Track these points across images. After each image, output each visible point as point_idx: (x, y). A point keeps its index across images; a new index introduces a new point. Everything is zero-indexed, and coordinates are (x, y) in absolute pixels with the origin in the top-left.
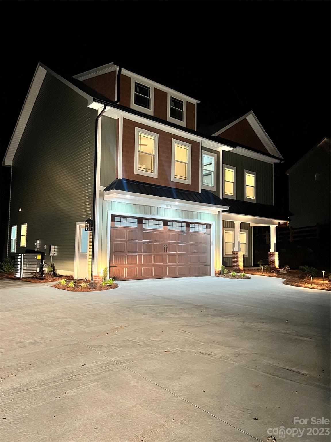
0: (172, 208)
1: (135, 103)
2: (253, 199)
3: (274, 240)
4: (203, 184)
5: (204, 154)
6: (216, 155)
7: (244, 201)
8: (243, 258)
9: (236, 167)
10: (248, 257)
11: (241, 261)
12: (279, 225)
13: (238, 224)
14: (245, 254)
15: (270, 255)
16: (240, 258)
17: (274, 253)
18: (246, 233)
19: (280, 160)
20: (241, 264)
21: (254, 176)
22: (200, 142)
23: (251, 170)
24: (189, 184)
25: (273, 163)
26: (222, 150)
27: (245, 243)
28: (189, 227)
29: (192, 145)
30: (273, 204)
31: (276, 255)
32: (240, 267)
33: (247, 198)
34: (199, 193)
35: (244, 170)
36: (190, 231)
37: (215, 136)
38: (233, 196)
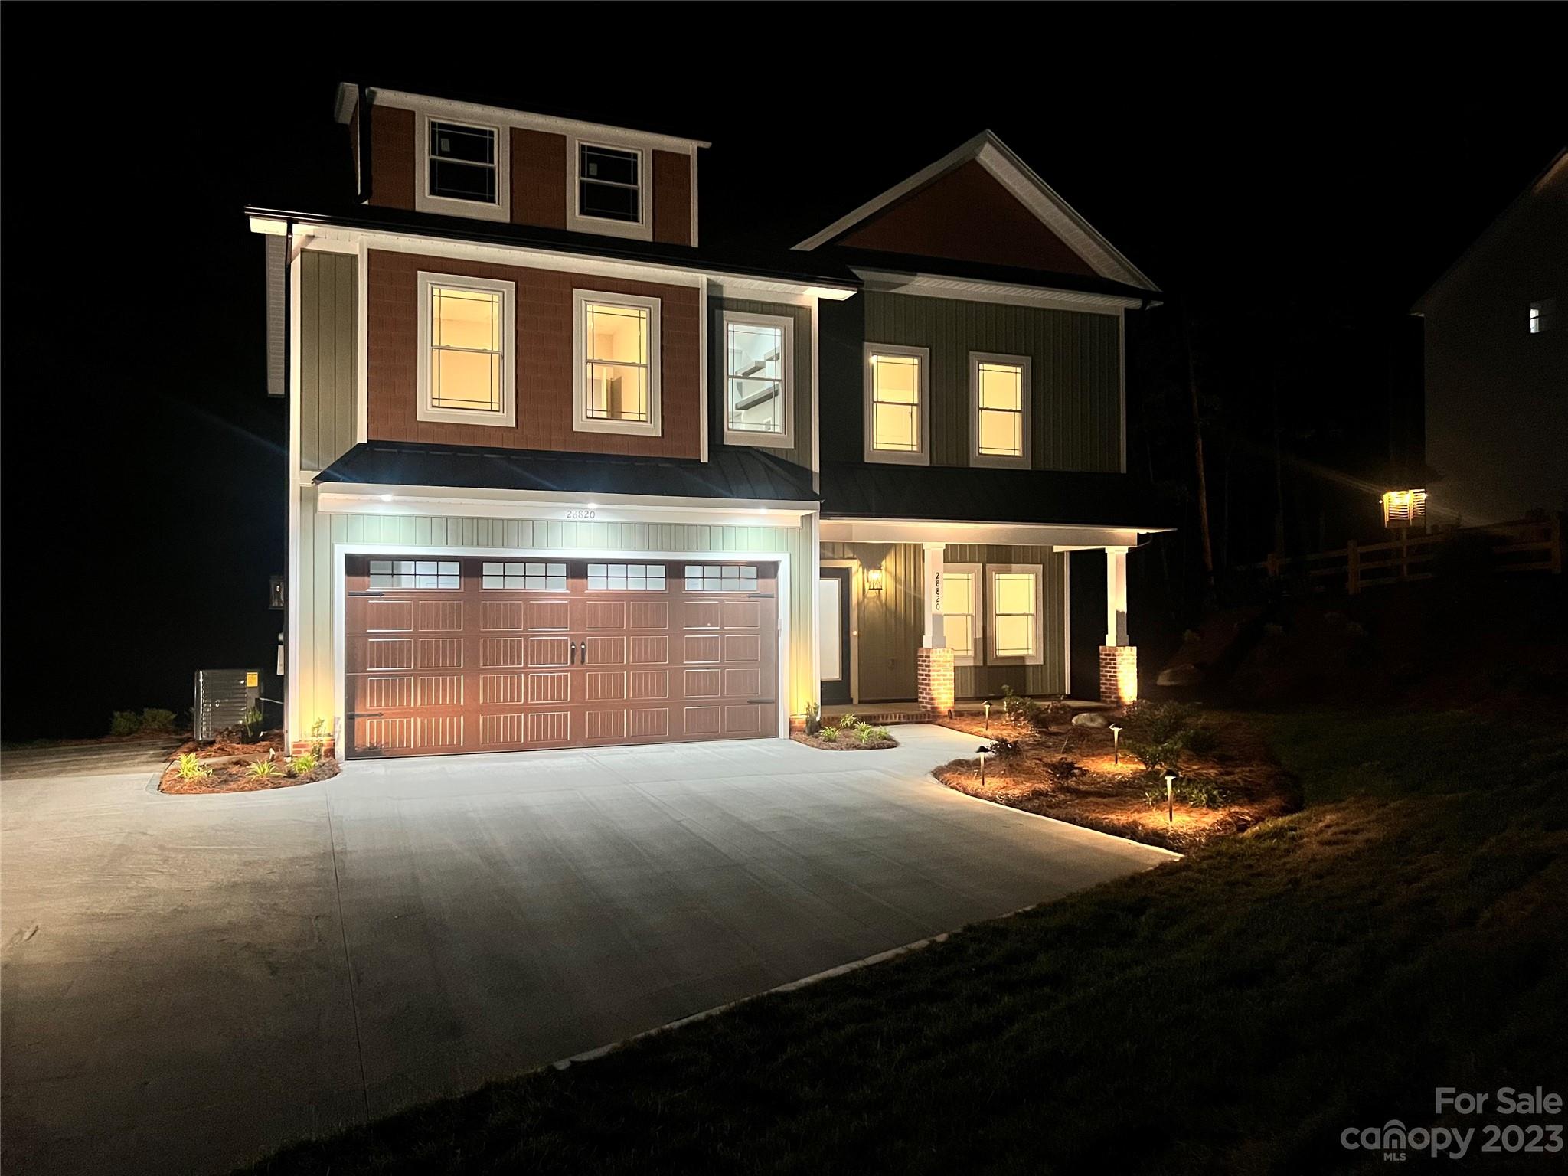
0: (595, 519)
1: (432, 192)
2: (1017, 456)
3: (1117, 600)
4: (729, 429)
5: (734, 322)
6: (793, 318)
7: (971, 466)
8: (953, 673)
9: (928, 347)
10: (1042, 663)
11: (942, 682)
12: (1139, 543)
13: (933, 551)
14: (1031, 652)
15: (1103, 657)
16: (939, 673)
17: (1116, 650)
18: (1032, 576)
19: (1145, 296)
20: (942, 692)
21: (1019, 369)
22: (700, 287)
23: (1004, 349)
24: (656, 433)
25: (1123, 309)
26: (819, 299)
27: (1028, 615)
28: (679, 577)
29: (664, 301)
30: (1119, 467)
31: (1123, 655)
32: (936, 705)
33: (981, 454)
34: (702, 461)
35: (971, 353)
36: (684, 592)
37: (809, 249)
38: (914, 452)
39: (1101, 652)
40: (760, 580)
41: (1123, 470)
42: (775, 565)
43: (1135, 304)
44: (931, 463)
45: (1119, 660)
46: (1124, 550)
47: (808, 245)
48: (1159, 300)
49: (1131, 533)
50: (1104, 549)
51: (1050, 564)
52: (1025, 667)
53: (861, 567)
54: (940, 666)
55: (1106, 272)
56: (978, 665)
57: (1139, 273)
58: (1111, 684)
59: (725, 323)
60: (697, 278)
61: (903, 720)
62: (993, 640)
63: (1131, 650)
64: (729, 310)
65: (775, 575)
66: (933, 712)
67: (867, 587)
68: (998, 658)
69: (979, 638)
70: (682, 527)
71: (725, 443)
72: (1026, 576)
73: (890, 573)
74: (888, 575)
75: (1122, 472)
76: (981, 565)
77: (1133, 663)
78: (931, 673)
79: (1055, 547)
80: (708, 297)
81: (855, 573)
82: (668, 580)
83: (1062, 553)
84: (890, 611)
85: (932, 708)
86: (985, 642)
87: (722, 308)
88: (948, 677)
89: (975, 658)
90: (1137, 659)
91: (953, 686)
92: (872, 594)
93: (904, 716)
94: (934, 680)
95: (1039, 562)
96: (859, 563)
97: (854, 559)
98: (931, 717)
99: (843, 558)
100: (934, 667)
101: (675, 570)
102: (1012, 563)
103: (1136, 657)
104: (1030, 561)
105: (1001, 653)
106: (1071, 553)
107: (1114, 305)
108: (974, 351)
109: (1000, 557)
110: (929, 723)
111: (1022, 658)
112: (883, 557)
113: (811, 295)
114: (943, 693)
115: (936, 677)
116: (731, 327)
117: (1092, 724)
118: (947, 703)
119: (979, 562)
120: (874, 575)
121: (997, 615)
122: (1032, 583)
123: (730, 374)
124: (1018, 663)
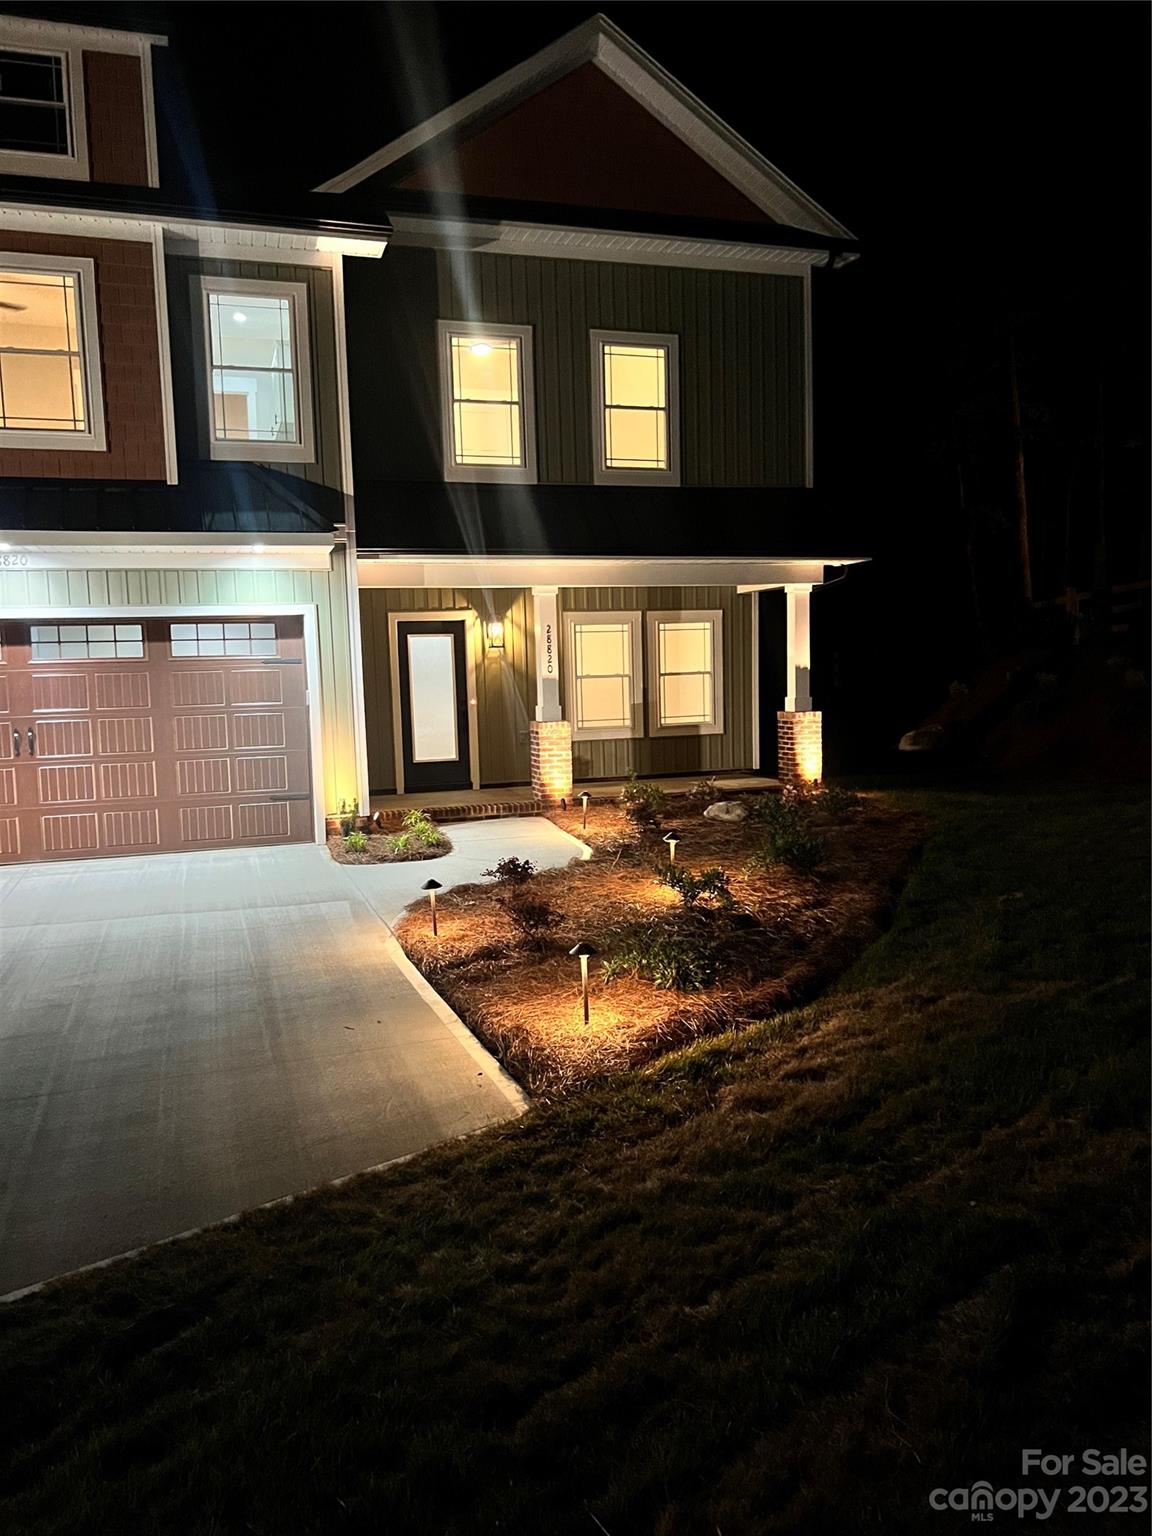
0: (27, 566)
2: (661, 469)
3: (799, 653)
4: (216, 439)
5: (218, 292)
6: (305, 285)
7: (596, 484)
8: (570, 752)
9: (528, 323)
10: (722, 732)
11: (556, 764)
12: (825, 580)
13: (545, 595)
14: (708, 719)
15: (781, 725)
16: (551, 753)
17: (794, 717)
18: (708, 625)
19: (834, 246)
20: (556, 776)
21: (661, 352)
22: (152, 241)
23: (640, 325)
24: (98, 446)
25: (809, 267)
26: (344, 256)
27: (703, 673)
28: (164, 640)
29: (99, 262)
30: (804, 480)
31: (802, 722)
32: (548, 793)
33: (611, 468)
34: (169, 483)
35: (591, 330)
36: (171, 659)
37: (340, 190)
38: (516, 466)
39: (779, 719)
40: (279, 641)
41: (809, 483)
42: (298, 620)
43: (821, 258)
44: (539, 480)
45: (797, 729)
46: (807, 588)
47: (340, 184)
48: (853, 251)
49: (815, 566)
50: (783, 588)
51: (732, 609)
52: (700, 736)
53: (479, 620)
54: (551, 744)
55: (784, 216)
56: (637, 736)
57: (828, 217)
58: (788, 759)
59: (204, 293)
60: (148, 228)
61: (502, 813)
62: (657, 705)
63: (814, 715)
64: (210, 274)
65: (300, 634)
66: (543, 802)
67: (487, 643)
68: (663, 728)
69: (638, 704)
70: (156, 573)
71: (212, 458)
72: (700, 625)
73: (519, 627)
74: (516, 629)
75: (807, 486)
76: (640, 613)
77: (817, 732)
78: (540, 753)
79: (739, 587)
80: (167, 257)
81: (471, 627)
82: (146, 644)
83: (748, 595)
84: (521, 674)
85: (543, 796)
86: (646, 707)
87: (199, 272)
88: (564, 757)
89: (633, 728)
90: (823, 727)
91: (571, 768)
92: (493, 653)
93: (504, 809)
94: (544, 762)
95: (718, 606)
96: (476, 614)
97: (467, 608)
98: (541, 807)
99: (454, 609)
100: (544, 745)
101: (157, 631)
102: (681, 609)
103: (820, 725)
104: (706, 606)
105: (669, 721)
106: (762, 594)
107: (798, 262)
108: (595, 328)
109: (668, 601)
110: (537, 815)
111: (696, 726)
112: (509, 606)
113: (332, 250)
114: (556, 778)
115: (547, 758)
116: (213, 298)
117: (727, 817)
118: (563, 790)
119: (637, 610)
120: (496, 629)
121: (661, 675)
122: (708, 633)
123: (214, 364)
124: (693, 733)
